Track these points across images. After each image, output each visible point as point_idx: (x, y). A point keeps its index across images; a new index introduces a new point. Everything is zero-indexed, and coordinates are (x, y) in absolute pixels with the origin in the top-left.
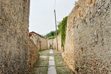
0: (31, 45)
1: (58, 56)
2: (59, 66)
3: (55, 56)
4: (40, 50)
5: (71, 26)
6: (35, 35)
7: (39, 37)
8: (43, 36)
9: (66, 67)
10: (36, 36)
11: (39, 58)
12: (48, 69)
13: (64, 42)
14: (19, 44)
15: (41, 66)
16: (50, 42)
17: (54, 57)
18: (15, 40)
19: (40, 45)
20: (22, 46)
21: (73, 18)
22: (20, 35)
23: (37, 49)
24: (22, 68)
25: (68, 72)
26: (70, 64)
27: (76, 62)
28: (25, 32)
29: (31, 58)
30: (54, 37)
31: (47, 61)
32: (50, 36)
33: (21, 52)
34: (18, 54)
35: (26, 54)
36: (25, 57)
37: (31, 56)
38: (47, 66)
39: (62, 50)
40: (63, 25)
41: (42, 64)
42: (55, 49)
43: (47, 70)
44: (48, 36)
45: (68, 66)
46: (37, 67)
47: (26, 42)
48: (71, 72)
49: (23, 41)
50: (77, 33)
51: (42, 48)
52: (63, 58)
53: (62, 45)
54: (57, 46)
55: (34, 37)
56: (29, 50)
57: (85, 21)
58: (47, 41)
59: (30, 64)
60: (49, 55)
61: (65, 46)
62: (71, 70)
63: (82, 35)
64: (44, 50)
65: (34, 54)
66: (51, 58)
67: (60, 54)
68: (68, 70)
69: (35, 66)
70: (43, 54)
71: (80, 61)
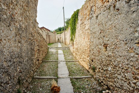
0: (40, 38)
1: (66, 50)
2: (69, 61)
3: (63, 49)
4: (50, 44)
5: (86, 18)
6: (44, 29)
7: (49, 32)
8: (52, 31)
9: (77, 62)
10: (46, 31)
11: (48, 52)
12: (59, 66)
13: (74, 36)
14: (20, 37)
15: (50, 61)
16: (58, 36)
17: (63, 51)
18: (12, 29)
19: (50, 39)
20: (26, 39)
21: (89, 8)
22: (23, 24)
23: (46, 43)
24: (26, 69)
25: (81, 70)
26: (82, 60)
27: (92, 60)
28: (31, 21)
29: (39, 53)
30: (61, 32)
31: (56, 55)
32: (58, 31)
33: (24, 48)
34: (19, 50)
35: (32, 50)
36: (31, 53)
37: (39, 51)
38: (57, 62)
39: (70, 44)
40: (74, 18)
41: (52, 59)
42: (63, 42)
43: (57, 67)
44: (56, 31)
45: (79, 62)
46: (46, 62)
47: (32, 34)
48: (83, 69)
49: (27, 33)
50: (96, 26)
51: (51, 41)
52: (72, 52)
53: (72, 40)
54: (65, 40)
55: (44, 31)
56: (36, 45)
57: (114, 7)
58: (55, 36)
59: (38, 60)
60: (57, 48)
61: (75, 40)
62: (83, 67)
63: (106, 27)
64: (52, 43)
65: (43, 48)
66: (60, 52)
67: (68, 48)
68: (80, 67)
69: (44, 61)
70: (52, 48)
71: (100, 60)
